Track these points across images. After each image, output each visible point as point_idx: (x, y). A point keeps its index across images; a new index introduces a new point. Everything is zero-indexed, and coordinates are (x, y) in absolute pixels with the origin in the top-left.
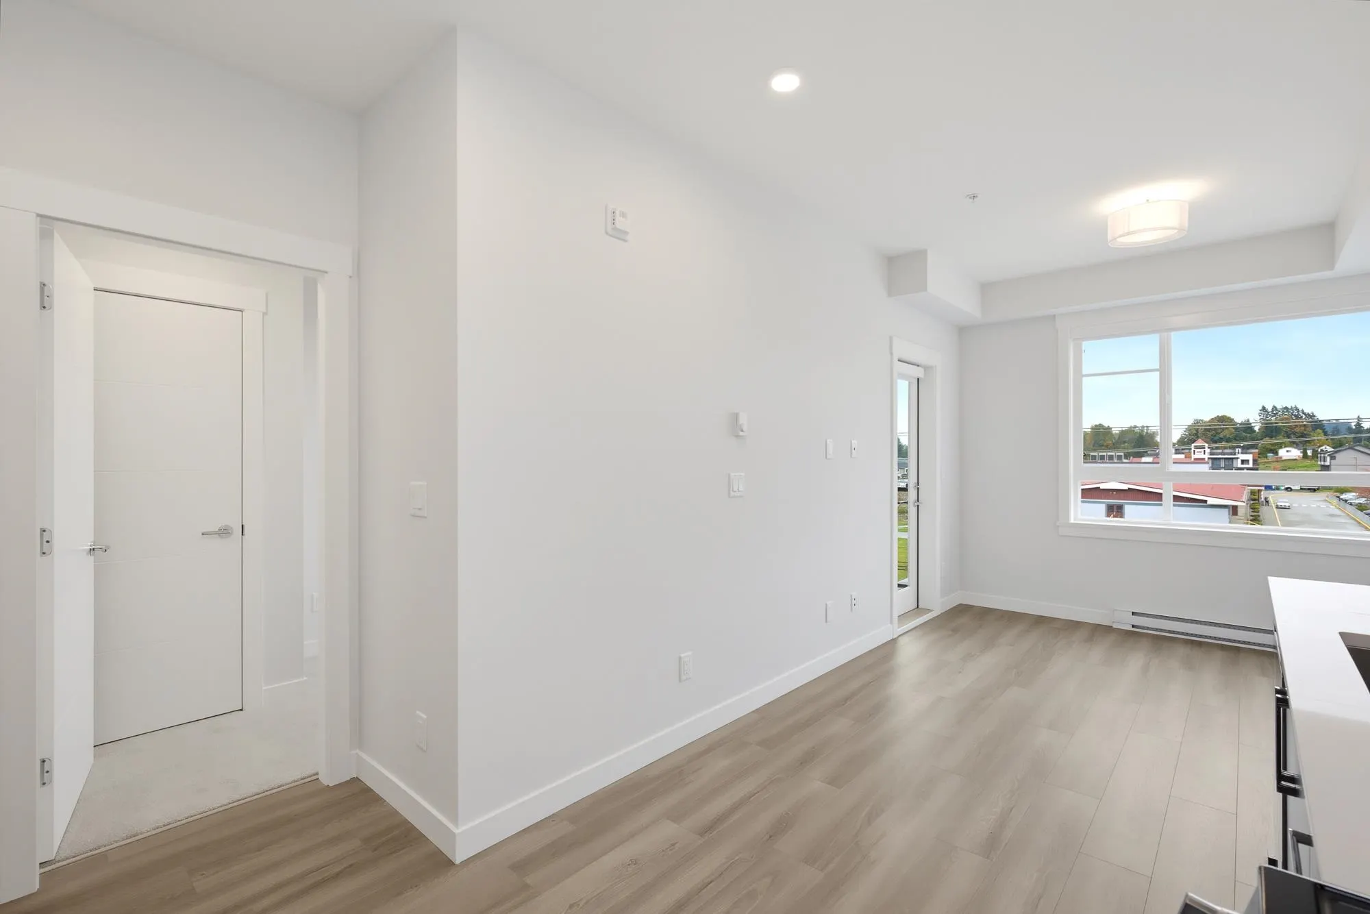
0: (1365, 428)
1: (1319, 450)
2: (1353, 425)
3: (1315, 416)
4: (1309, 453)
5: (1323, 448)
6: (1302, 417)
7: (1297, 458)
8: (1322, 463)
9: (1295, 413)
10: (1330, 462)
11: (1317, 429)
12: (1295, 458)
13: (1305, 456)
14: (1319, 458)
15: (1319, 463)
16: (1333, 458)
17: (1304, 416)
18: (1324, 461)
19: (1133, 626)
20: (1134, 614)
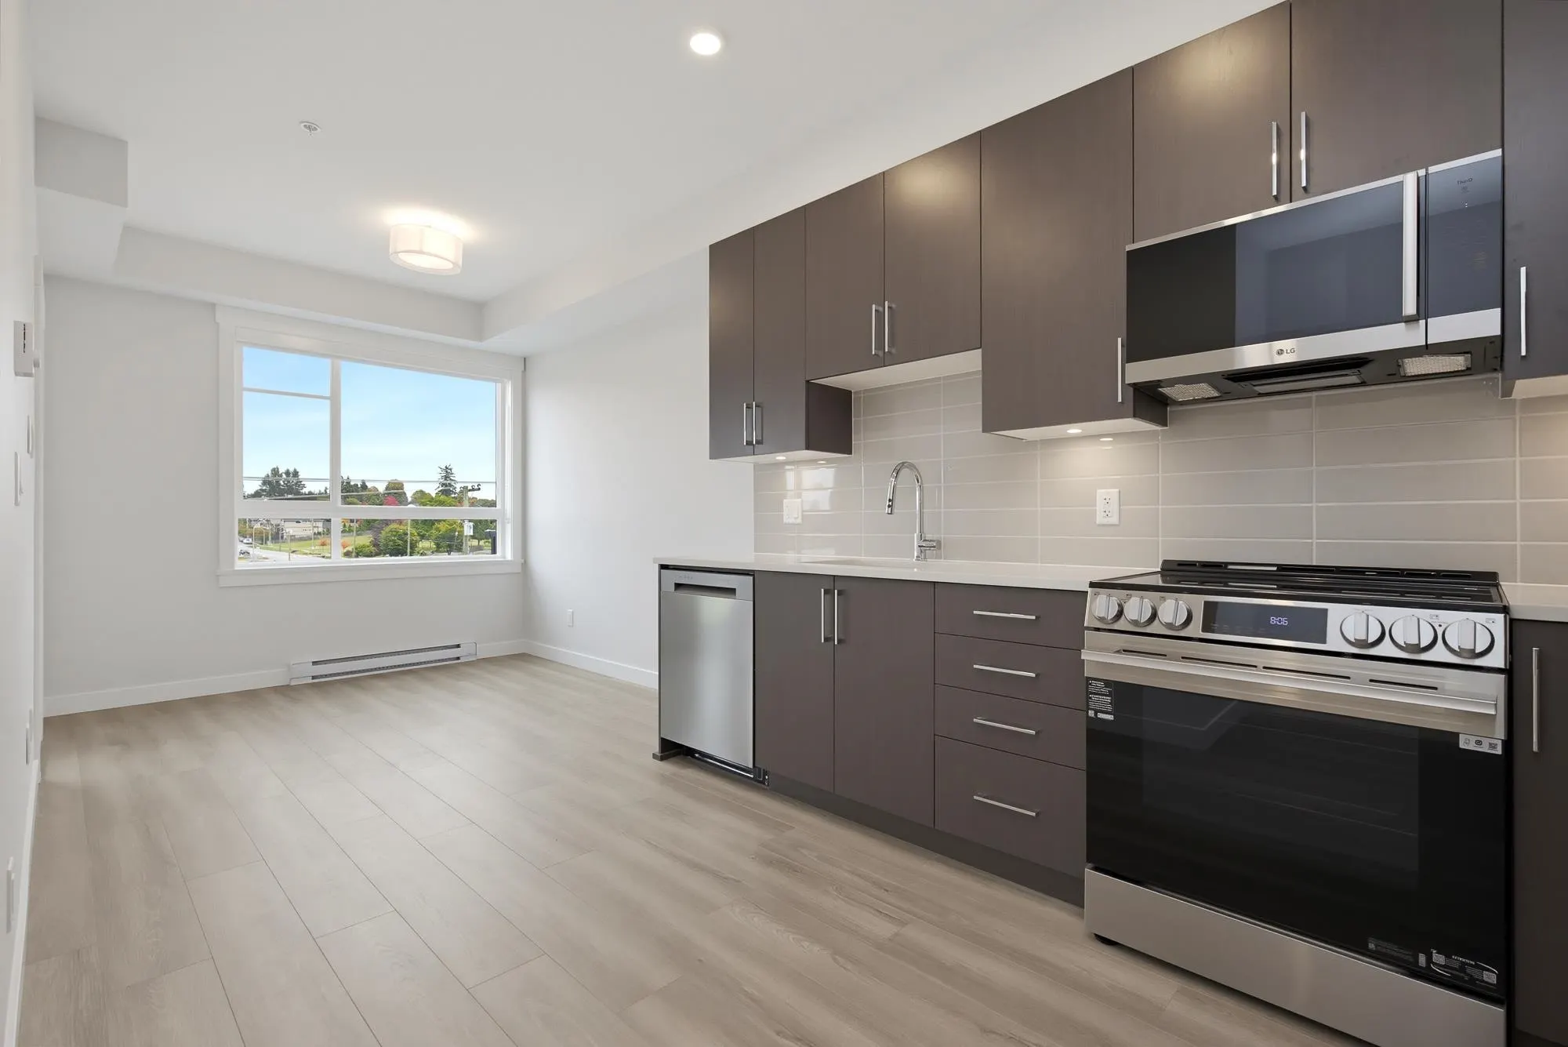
19: (313, 678)
20: (314, 663)
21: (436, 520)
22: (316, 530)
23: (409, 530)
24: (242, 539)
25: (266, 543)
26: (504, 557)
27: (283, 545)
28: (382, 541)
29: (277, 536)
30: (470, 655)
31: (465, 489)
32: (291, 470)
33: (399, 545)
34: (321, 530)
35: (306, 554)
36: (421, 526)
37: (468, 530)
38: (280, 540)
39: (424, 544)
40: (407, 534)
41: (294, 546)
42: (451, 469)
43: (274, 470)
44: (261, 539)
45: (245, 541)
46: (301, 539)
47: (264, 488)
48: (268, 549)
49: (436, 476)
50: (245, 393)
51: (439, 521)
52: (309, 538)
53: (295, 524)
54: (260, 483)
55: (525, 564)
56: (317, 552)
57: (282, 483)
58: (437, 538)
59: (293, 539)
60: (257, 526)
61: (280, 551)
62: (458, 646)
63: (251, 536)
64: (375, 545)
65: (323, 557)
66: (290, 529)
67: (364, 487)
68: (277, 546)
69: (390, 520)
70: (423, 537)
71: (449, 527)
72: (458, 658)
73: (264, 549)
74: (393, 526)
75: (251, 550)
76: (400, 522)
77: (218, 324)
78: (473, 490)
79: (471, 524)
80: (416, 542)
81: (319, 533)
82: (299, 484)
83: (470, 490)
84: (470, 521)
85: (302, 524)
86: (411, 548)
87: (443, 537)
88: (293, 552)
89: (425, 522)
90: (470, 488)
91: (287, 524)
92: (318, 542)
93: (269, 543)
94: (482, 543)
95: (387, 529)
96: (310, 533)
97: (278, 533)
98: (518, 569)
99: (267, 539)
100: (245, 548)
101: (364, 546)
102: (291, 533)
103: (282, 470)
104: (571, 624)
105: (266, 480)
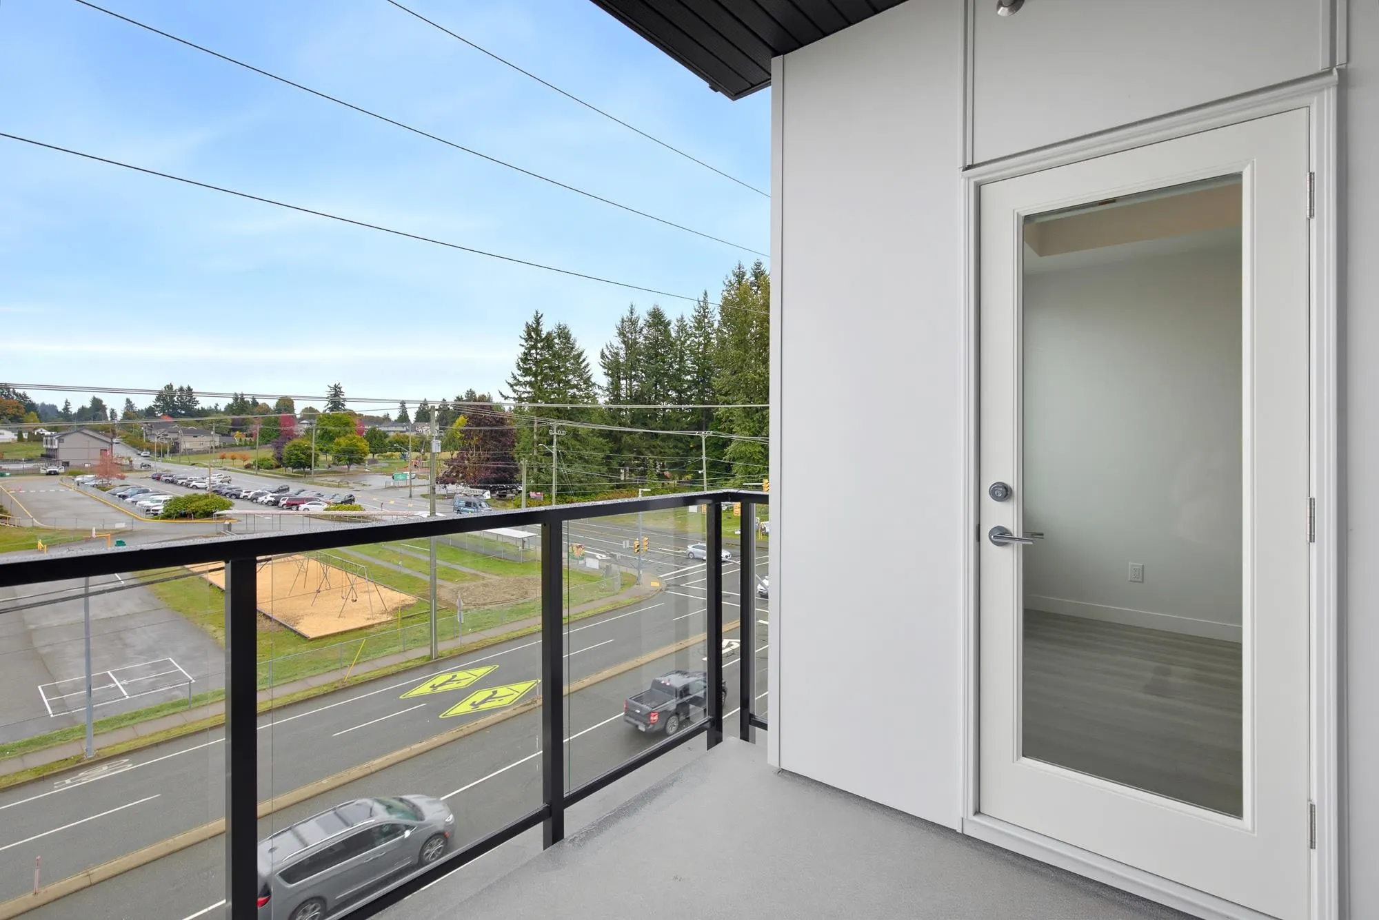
0: (73, 413)
1: (36, 433)
2: (60, 408)
3: (27, 398)
4: (25, 436)
5: (39, 430)
6: (13, 398)
7: (11, 441)
8: (49, 446)
9: (6, 392)
10: (59, 445)
11: (30, 411)
12: (8, 441)
13: (20, 438)
14: (44, 442)
15: (44, 446)
16: (61, 440)
17: (15, 398)
18: (51, 444)
22: (213, 444)
24: (139, 452)
25: (163, 456)
27: (183, 458)
28: (285, 455)
29: (175, 450)
32: (185, 387)
33: (301, 459)
34: (217, 444)
35: (206, 466)
38: (177, 454)
39: (325, 458)
41: (193, 459)
42: (340, 388)
43: (168, 386)
44: (158, 452)
45: (142, 454)
46: (198, 452)
47: (158, 404)
48: (168, 461)
49: (325, 391)
52: (205, 452)
53: (190, 439)
54: (154, 397)
56: (219, 465)
57: (176, 400)
58: (338, 451)
59: (190, 452)
60: (154, 440)
61: (180, 463)
63: (148, 449)
64: (278, 458)
65: (225, 469)
66: (186, 443)
67: (255, 404)
68: (176, 459)
70: (323, 451)
71: (349, 442)
73: (163, 462)
74: (292, 441)
75: (152, 464)
76: (300, 437)
80: (319, 455)
81: (216, 448)
82: (192, 400)
85: (198, 438)
86: (315, 462)
87: (345, 452)
88: (192, 464)
91: (184, 439)
92: (218, 455)
93: (167, 456)
94: (376, 456)
95: (290, 444)
96: (205, 447)
97: (175, 447)
99: (164, 453)
100: (146, 462)
101: (264, 460)
102: (188, 446)
103: (176, 387)
105: (160, 396)
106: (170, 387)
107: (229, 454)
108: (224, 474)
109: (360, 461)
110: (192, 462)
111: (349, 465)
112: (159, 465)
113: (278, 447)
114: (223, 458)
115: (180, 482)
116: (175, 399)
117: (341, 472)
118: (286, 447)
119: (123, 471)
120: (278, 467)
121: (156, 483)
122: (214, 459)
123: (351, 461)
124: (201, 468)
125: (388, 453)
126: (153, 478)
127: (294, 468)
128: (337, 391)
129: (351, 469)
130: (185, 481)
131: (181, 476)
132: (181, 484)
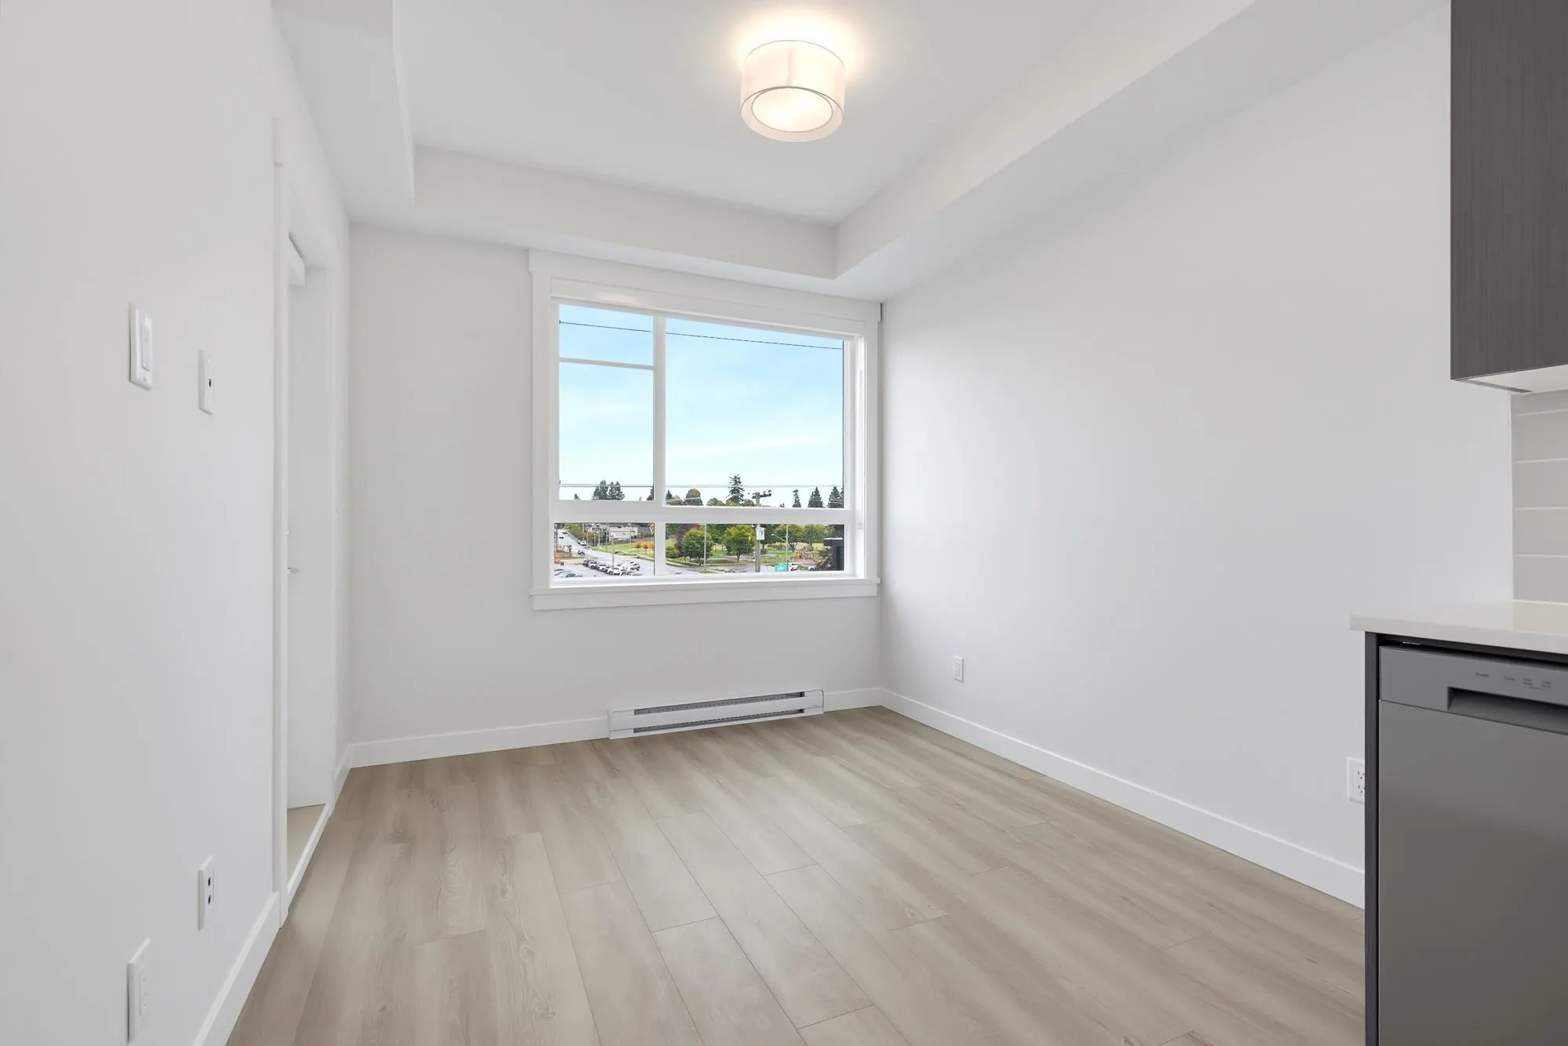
19: (636, 731)
20: (637, 712)
21: (728, 525)
22: (633, 534)
23: (706, 534)
24: (579, 541)
26: (854, 576)
27: (609, 547)
28: (685, 545)
29: (605, 540)
30: (816, 707)
31: (757, 496)
32: (615, 483)
33: (697, 548)
34: (636, 534)
35: (625, 555)
36: (715, 530)
37: (760, 535)
38: (607, 543)
39: (717, 547)
40: (703, 538)
41: (617, 548)
42: (739, 478)
43: (602, 482)
44: (593, 542)
45: (582, 543)
46: (622, 542)
48: (598, 550)
49: (728, 483)
50: (561, 364)
51: (731, 526)
52: (627, 541)
53: (617, 529)
54: (593, 490)
55: (882, 586)
56: (634, 553)
58: (729, 541)
59: (617, 542)
60: (590, 530)
61: (607, 552)
62: (801, 694)
63: (586, 539)
64: (679, 548)
65: (638, 558)
66: (614, 533)
68: (604, 548)
69: (690, 525)
70: (717, 541)
71: (738, 532)
72: (801, 711)
73: (595, 550)
74: (693, 531)
75: (585, 551)
76: (697, 526)
77: (531, 274)
78: (765, 496)
79: (763, 529)
80: (712, 545)
81: (635, 537)
83: (762, 496)
84: (762, 526)
85: (623, 529)
86: (707, 551)
87: (735, 541)
88: (616, 553)
89: (718, 526)
90: (761, 494)
91: (612, 529)
92: (635, 544)
93: (598, 544)
94: (766, 547)
95: (688, 534)
96: (628, 536)
97: (605, 537)
98: (874, 592)
99: (597, 542)
100: (581, 549)
101: (669, 549)
102: (615, 537)
103: (608, 483)
104: (960, 678)
105: (597, 490)
106: (603, 483)
107: (643, 543)
108: (636, 561)
109: (748, 551)
110: (616, 551)
111: (738, 555)
112: (591, 553)
113: (680, 538)
114: (638, 547)
115: (601, 568)
116: (607, 493)
117: (731, 562)
118: (685, 537)
119: (564, 558)
120: (680, 556)
121: (585, 568)
122: (630, 548)
123: (740, 552)
124: (622, 557)
125: (778, 544)
126: (584, 564)
127: (691, 557)
128: (737, 480)
129: (740, 560)
130: (604, 567)
131: (603, 563)
132: (602, 571)
